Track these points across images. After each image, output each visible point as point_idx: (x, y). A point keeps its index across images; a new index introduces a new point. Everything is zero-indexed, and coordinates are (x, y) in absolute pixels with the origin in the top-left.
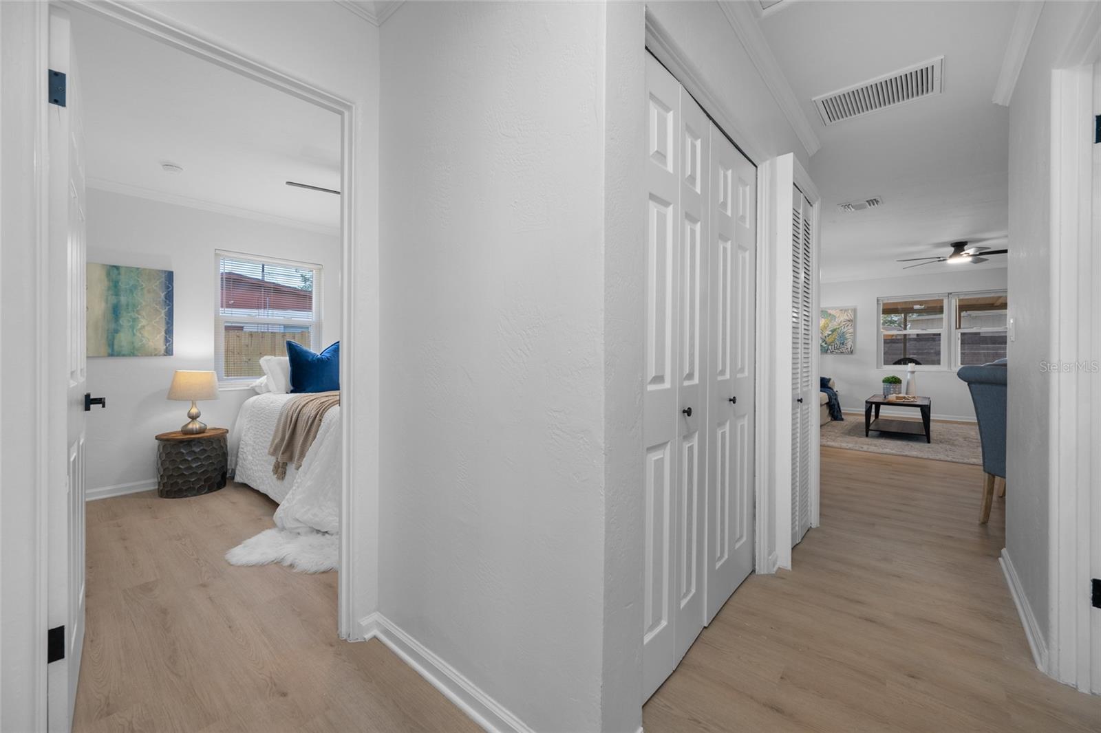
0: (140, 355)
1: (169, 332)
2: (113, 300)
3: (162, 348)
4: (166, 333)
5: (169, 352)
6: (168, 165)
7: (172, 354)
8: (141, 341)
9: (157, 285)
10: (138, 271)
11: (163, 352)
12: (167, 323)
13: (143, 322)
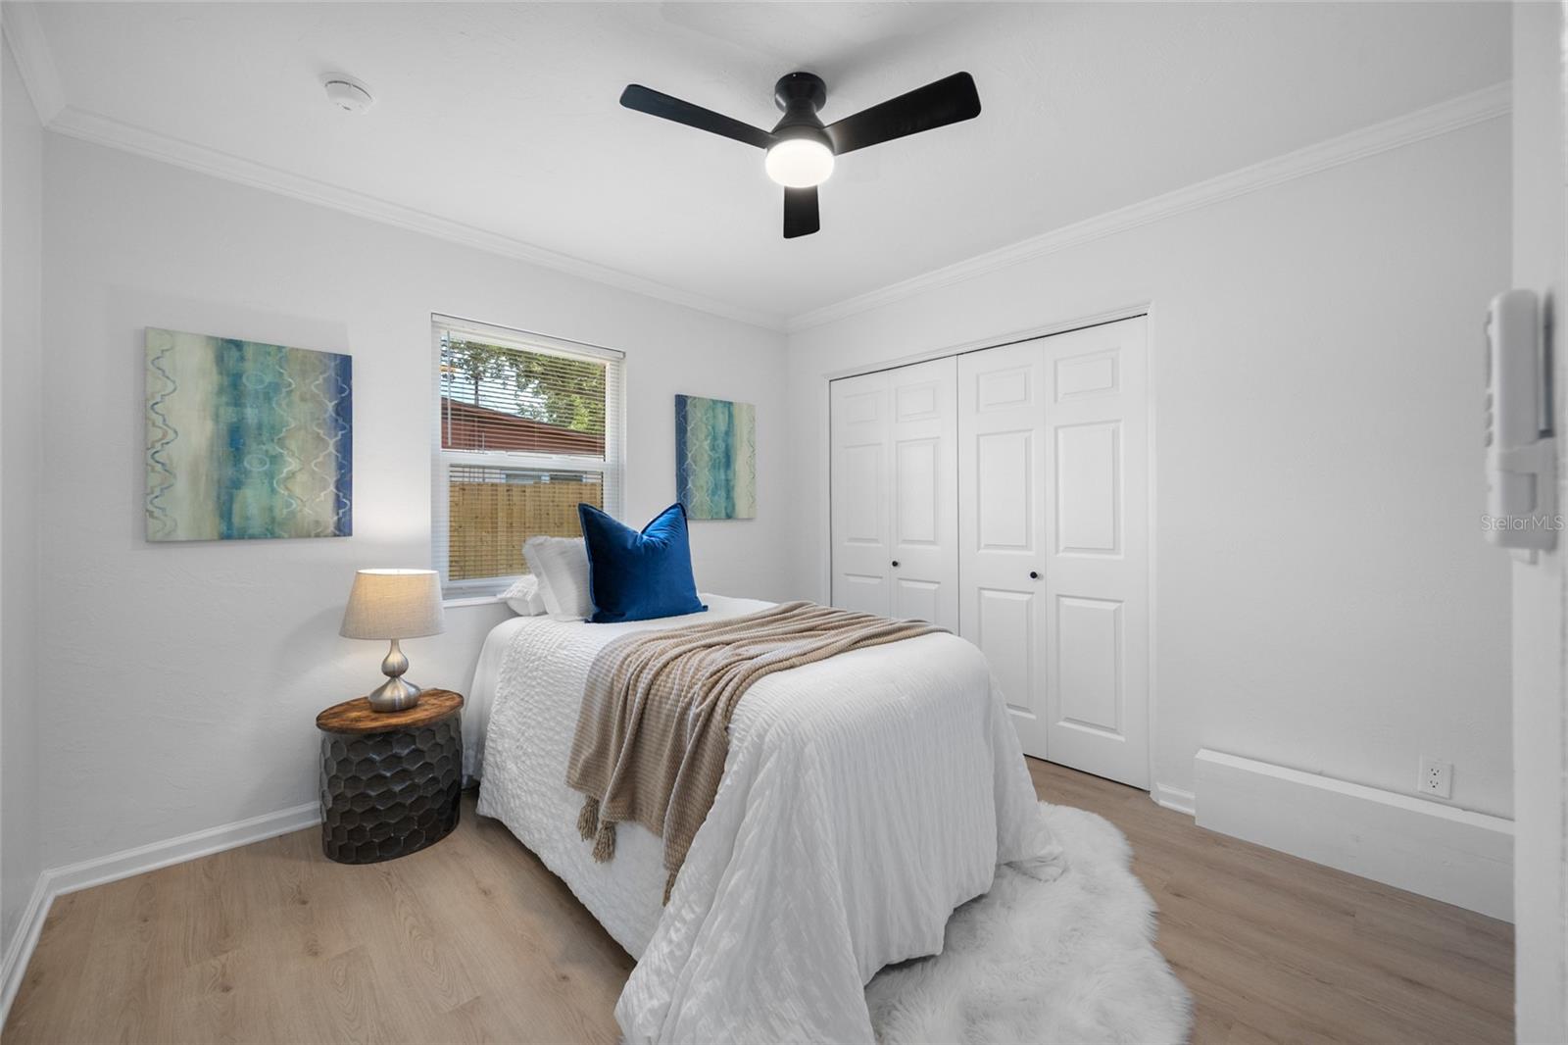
0: (286, 535)
1: (344, 485)
2: (228, 414)
3: (330, 519)
4: (337, 488)
5: (343, 528)
6: (339, 83)
7: (350, 534)
8: (290, 505)
9: (317, 384)
10: (280, 354)
11: (331, 529)
12: (341, 467)
13: (292, 464)
